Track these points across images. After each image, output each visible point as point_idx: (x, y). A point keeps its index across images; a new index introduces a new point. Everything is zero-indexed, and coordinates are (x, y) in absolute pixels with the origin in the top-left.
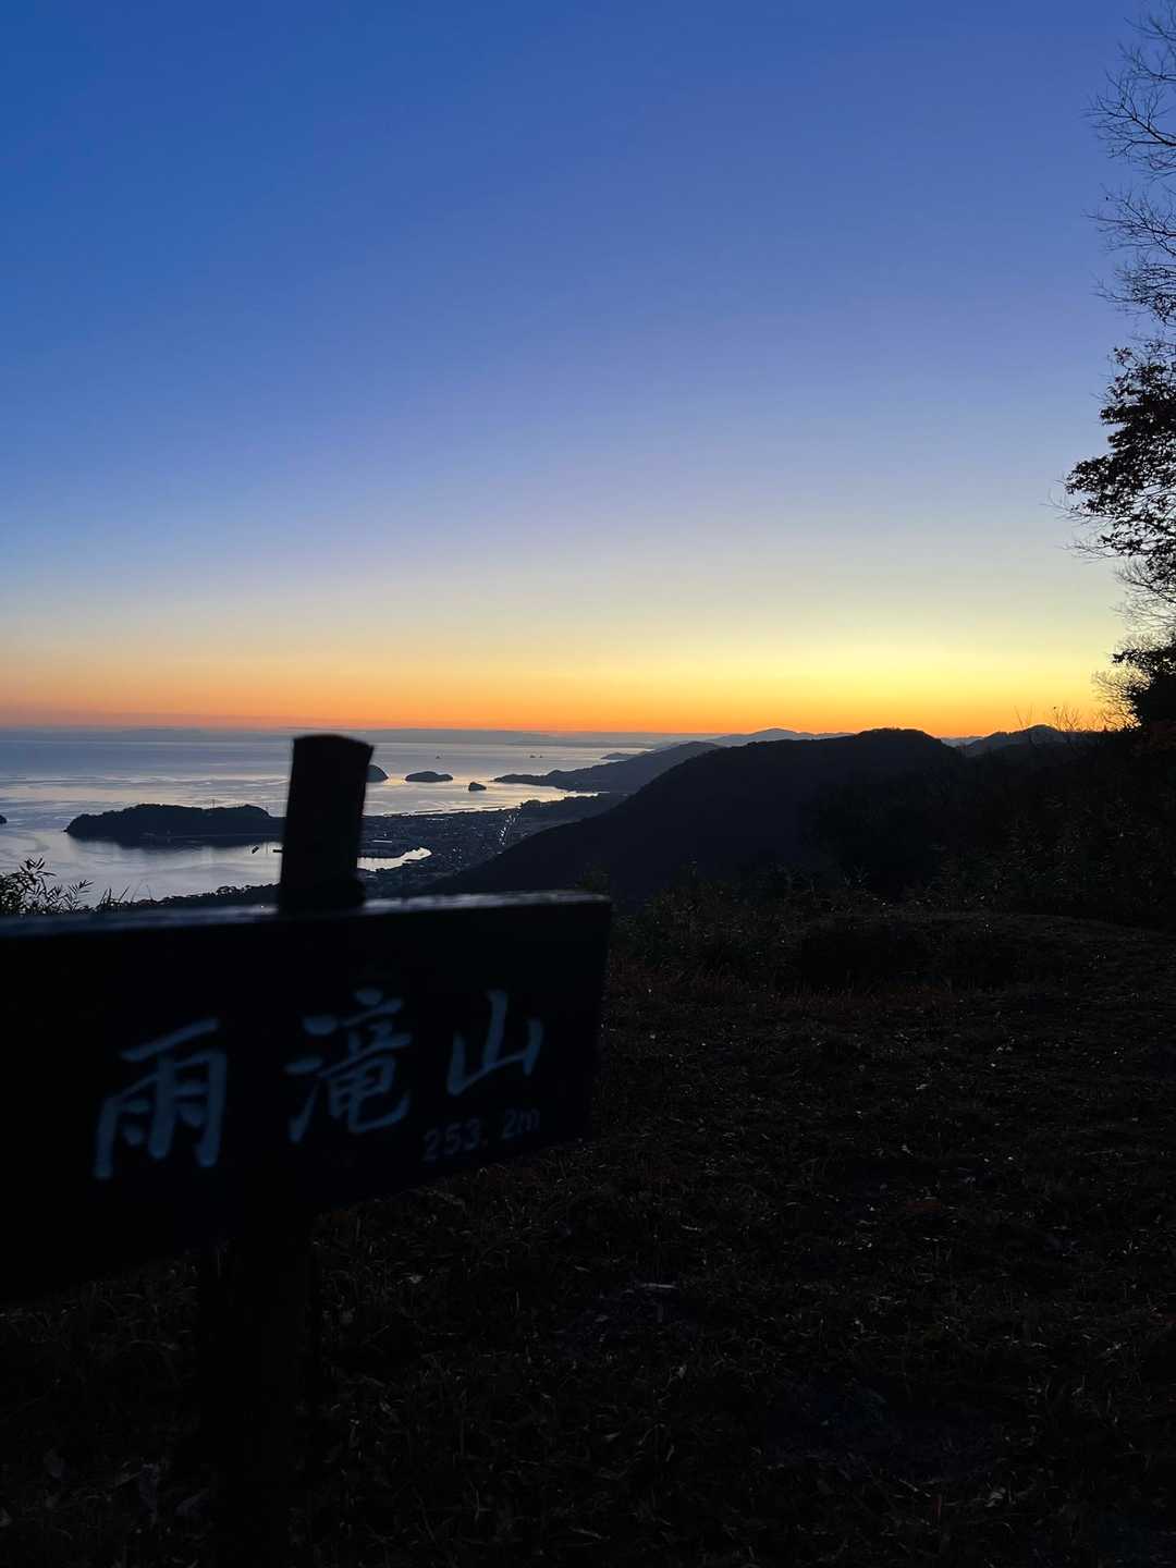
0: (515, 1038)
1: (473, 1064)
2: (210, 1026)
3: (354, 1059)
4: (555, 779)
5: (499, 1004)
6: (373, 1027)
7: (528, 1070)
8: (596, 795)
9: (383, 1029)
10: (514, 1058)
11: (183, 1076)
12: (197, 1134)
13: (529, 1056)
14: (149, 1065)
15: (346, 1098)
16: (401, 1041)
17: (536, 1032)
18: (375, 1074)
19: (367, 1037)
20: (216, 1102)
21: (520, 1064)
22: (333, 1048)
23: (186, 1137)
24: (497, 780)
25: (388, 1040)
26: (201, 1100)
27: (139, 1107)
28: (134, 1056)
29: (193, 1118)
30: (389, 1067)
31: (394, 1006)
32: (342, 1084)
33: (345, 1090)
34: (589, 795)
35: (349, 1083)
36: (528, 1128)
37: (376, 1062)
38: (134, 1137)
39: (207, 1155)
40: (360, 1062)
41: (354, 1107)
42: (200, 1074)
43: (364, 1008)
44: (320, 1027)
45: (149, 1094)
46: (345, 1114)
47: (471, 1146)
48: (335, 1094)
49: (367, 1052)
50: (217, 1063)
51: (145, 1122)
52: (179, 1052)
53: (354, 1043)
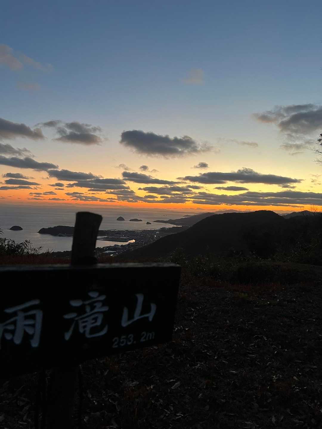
0: (146, 309)
1: (131, 317)
2: (36, 302)
3: (89, 314)
4: (171, 222)
5: (140, 298)
6: (95, 304)
7: (151, 319)
8: (181, 226)
9: (99, 305)
10: (146, 315)
11: (27, 318)
12: (32, 337)
13: (151, 316)
14: (15, 314)
15: (85, 327)
16: (105, 309)
17: (153, 307)
18: (96, 319)
19: (93, 307)
20: (39, 326)
21: (148, 318)
22: (81, 311)
23: (27, 337)
24: (154, 222)
25: (100, 308)
26: (33, 326)
27: (11, 327)
28: (9, 311)
29: (30, 331)
30: (100, 318)
31: (103, 298)
32: (84, 322)
33: (84, 324)
34: (179, 226)
35: (86, 321)
36: (150, 338)
37: (96, 315)
38: (8, 337)
39: (35, 343)
40: (91, 315)
41: (88, 330)
42: (33, 317)
43: (91, 298)
44: (75, 304)
45: (14, 323)
46: (85, 332)
47: (129, 343)
48: (81, 325)
49: (93, 312)
50: (39, 315)
51: (13, 332)
52: (25, 310)
53: (88, 309)
